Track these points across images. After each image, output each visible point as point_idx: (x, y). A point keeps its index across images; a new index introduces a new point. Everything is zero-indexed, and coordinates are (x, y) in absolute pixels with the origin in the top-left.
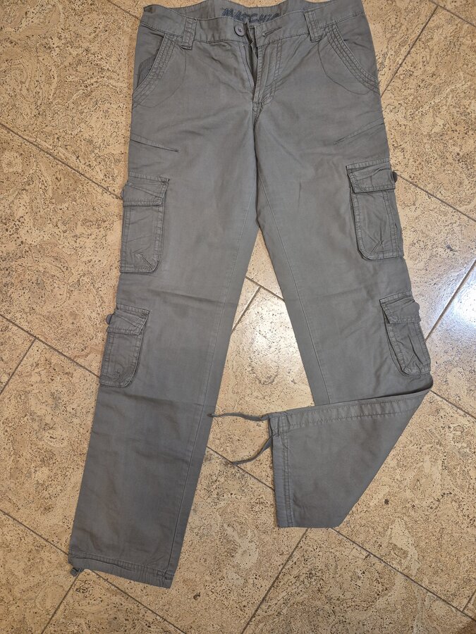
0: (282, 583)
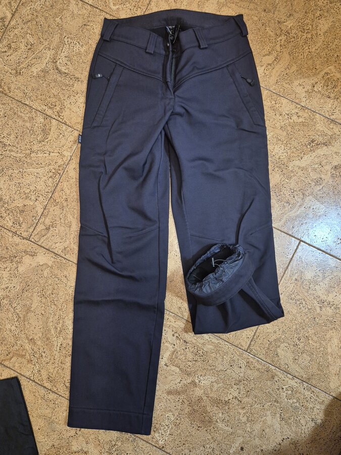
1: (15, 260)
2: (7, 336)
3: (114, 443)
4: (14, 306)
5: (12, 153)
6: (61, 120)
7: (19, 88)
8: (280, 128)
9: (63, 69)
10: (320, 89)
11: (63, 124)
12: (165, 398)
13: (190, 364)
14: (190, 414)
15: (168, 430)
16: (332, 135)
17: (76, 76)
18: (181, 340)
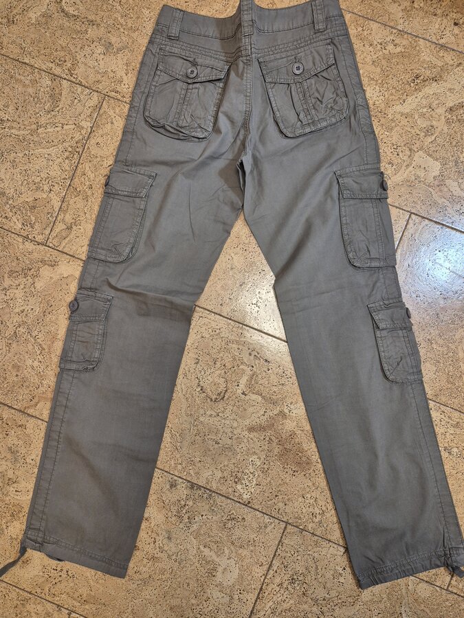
0: (266, 594)
1: (30, 273)
2: (28, 376)
3: (183, 503)
4: (34, 335)
5: (12, 131)
6: (74, 80)
7: (14, 42)
8: (371, 63)
9: (71, 10)
10: (422, 5)
11: (78, 86)
12: (246, 436)
13: (275, 389)
14: (281, 455)
15: (254, 480)
16: (443, 66)
17: (90, 18)
18: (262, 360)
